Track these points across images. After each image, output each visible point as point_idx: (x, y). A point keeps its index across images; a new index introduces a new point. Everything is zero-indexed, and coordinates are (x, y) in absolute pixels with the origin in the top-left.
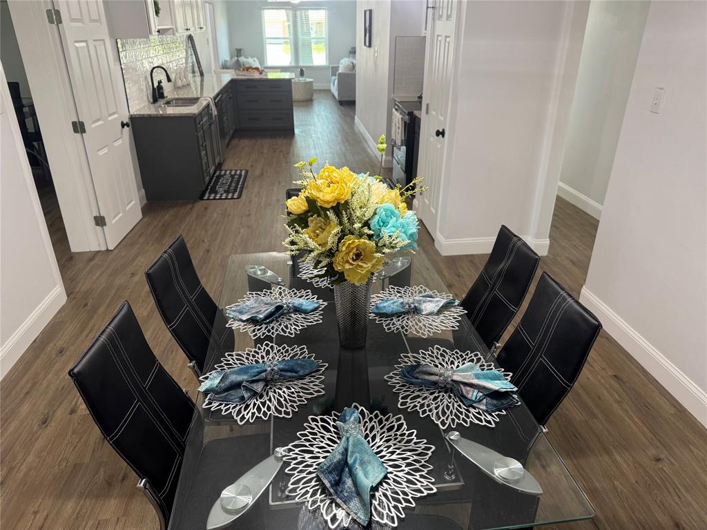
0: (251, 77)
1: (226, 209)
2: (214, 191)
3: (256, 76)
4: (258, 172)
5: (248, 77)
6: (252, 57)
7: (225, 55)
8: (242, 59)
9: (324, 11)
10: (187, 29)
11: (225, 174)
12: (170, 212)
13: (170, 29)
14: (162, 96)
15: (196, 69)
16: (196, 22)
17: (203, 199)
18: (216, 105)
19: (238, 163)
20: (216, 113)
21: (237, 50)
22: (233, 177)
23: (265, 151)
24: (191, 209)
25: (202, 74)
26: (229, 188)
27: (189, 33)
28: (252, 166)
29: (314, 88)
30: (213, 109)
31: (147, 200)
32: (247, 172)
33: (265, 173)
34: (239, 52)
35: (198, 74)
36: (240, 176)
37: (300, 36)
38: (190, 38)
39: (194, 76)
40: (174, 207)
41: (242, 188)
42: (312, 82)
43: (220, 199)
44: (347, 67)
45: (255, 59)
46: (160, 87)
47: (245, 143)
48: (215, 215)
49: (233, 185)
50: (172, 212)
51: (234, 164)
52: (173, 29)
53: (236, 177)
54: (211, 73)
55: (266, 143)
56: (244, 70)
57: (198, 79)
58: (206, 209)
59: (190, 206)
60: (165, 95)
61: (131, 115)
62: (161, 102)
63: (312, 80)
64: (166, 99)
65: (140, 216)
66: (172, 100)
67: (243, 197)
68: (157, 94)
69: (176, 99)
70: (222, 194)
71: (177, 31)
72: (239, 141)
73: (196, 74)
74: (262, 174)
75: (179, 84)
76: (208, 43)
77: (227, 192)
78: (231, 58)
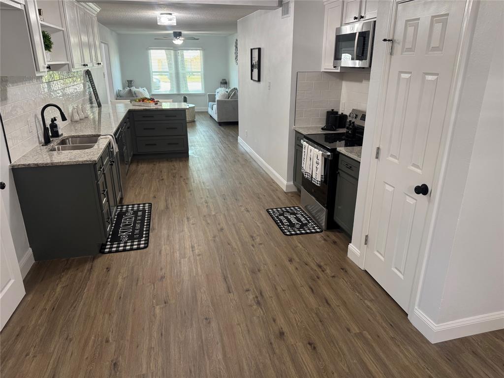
0: (147, 108)
1: (133, 268)
2: (116, 238)
3: (152, 106)
4: (162, 206)
5: (144, 108)
6: (142, 88)
7: (118, 86)
8: (134, 89)
9: (199, 51)
10: (84, 65)
11: (127, 211)
12: (63, 279)
13: (65, 64)
14: (56, 134)
15: (94, 99)
16: (94, 58)
17: (104, 253)
18: (117, 141)
19: (139, 193)
20: (117, 150)
21: (128, 81)
22: (135, 213)
23: (165, 177)
24: (91, 270)
25: (99, 105)
26: (133, 232)
27: (86, 68)
28: (155, 197)
29: (196, 111)
30: (114, 147)
31: (35, 261)
32: (150, 205)
33: (170, 206)
34: (130, 83)
35: (95, 105)
36: (144, 211)
37: (180, 71)
38: (88, 73)
39: (92, 107)
40: (68, 269)
41: (148, 230)
42: (194, 107)
43: (124, 250)
44: (223, 95)
45: (145, 89)
46: (54, 126)
47: (143, 168)
48: (120, 280)
49: (138, 226)
50: (65, 279)
51: (136, 196)
52: (68, 64)
53: (140, 213)
54: (108, 103)
55: (165, 166)
56: (140, 101)
57: (96, 110)
58: (108, 269)
59: (87, 266)
60: (60, 133)
61: (13, 166)
62: (55, 142)
63: (193, 105)
64: (60, 138)
65: (23, 292)
66: (68, 138)
67: (151, 245)
68: (50, 134)
69: (73, 137)
70: (126, 242)
71: (73, 67)
72: (138, 165)
73: (94, 105)
74: (167, 208)
75: (77, 118)
76: (104, 77)
77: (131, 238)
78: (124, 88)
